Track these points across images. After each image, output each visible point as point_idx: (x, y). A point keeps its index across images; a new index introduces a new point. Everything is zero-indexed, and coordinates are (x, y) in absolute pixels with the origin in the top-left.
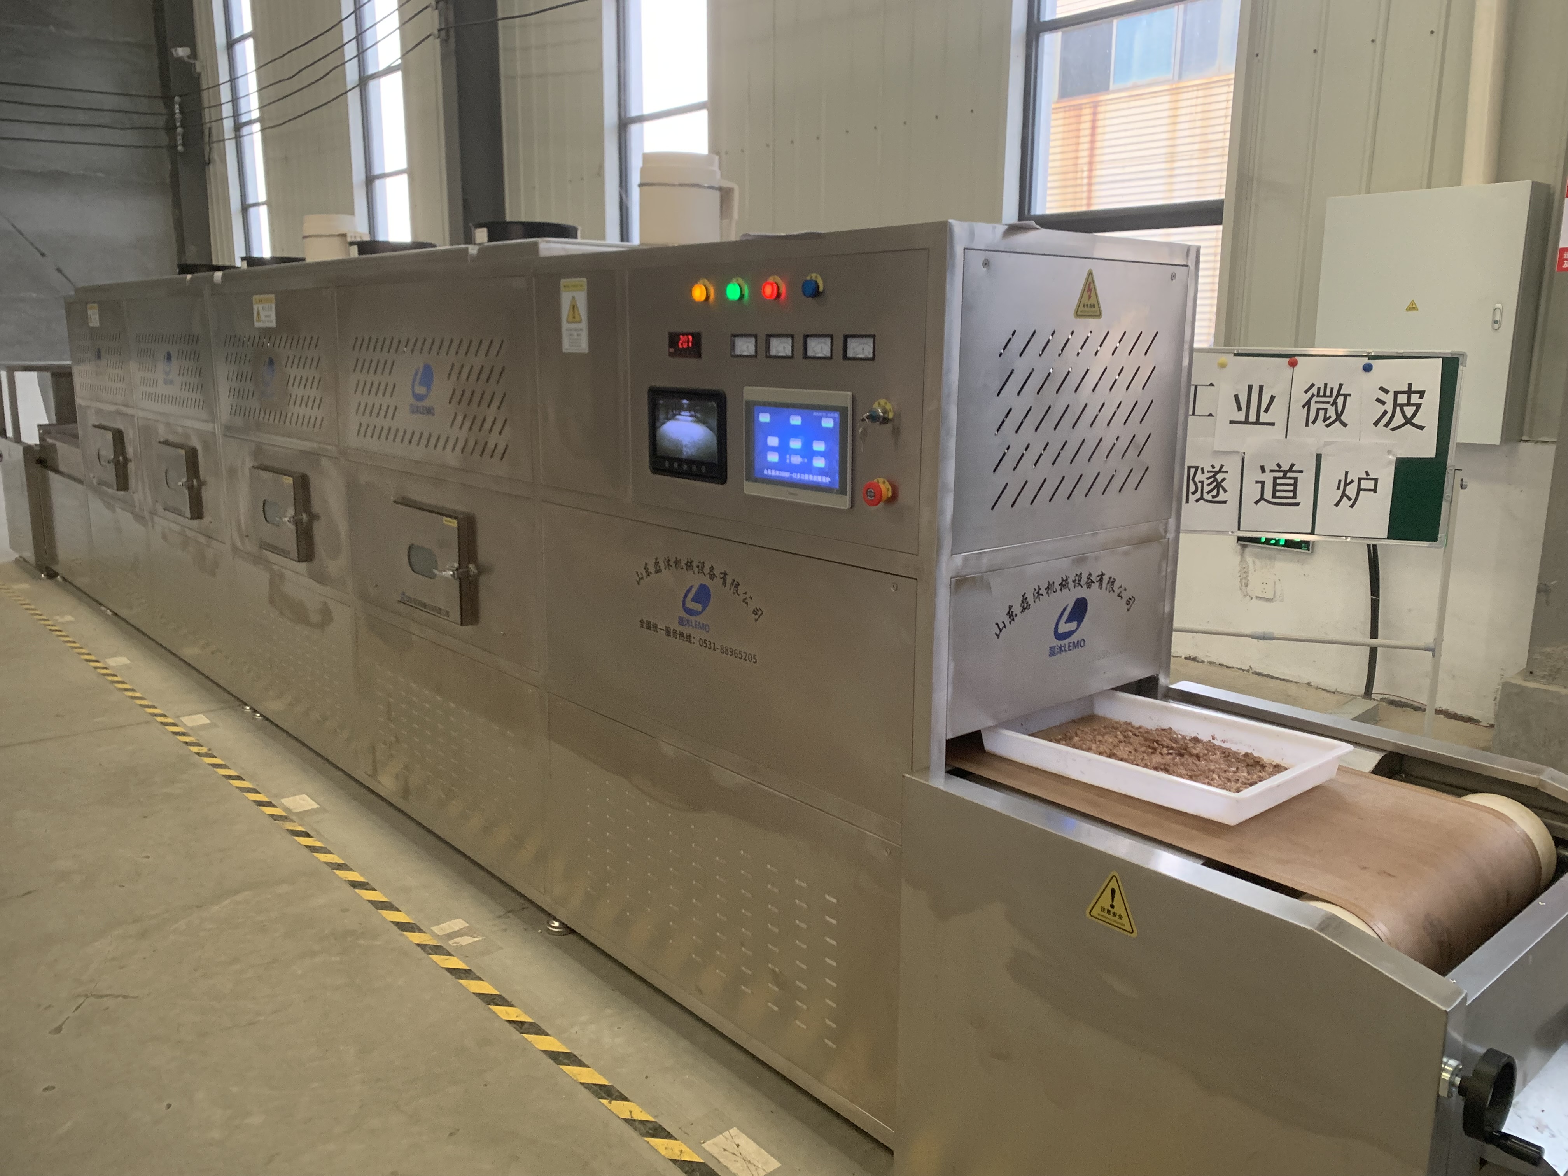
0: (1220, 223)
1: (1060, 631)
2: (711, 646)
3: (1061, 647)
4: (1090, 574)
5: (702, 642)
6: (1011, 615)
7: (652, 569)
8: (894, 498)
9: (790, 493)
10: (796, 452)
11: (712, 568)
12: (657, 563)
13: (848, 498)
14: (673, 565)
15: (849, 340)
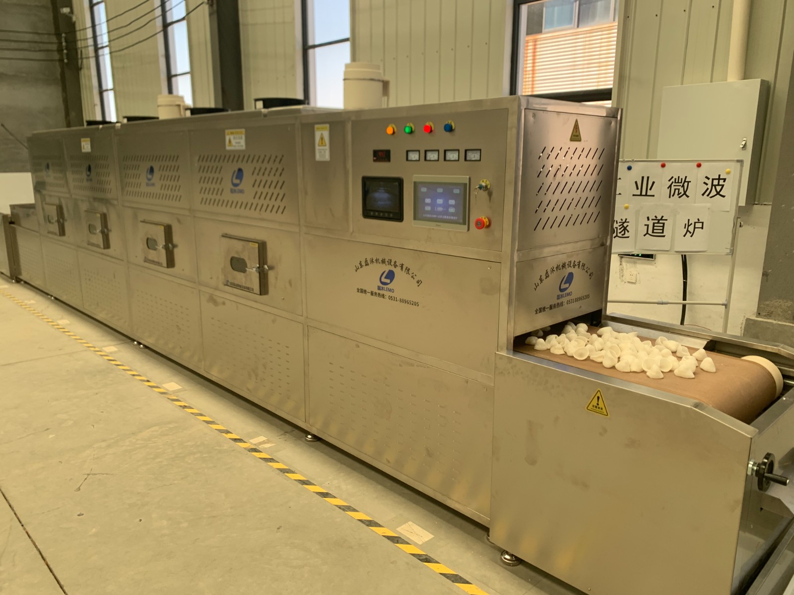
0: (610, 99)
1: (562, 288)
2: (395, 299)
3: (562, 295)
4: (575, 261)
5: (390, 298)
6: (541, 280)
7: (363, 264)
8: (489, 226)
9: (437, 225)
10: (440, 205)
11: (395, 262)
12: (366, 261)
13: (466, 226)
14: (375, 261)
15: (467, 152)
